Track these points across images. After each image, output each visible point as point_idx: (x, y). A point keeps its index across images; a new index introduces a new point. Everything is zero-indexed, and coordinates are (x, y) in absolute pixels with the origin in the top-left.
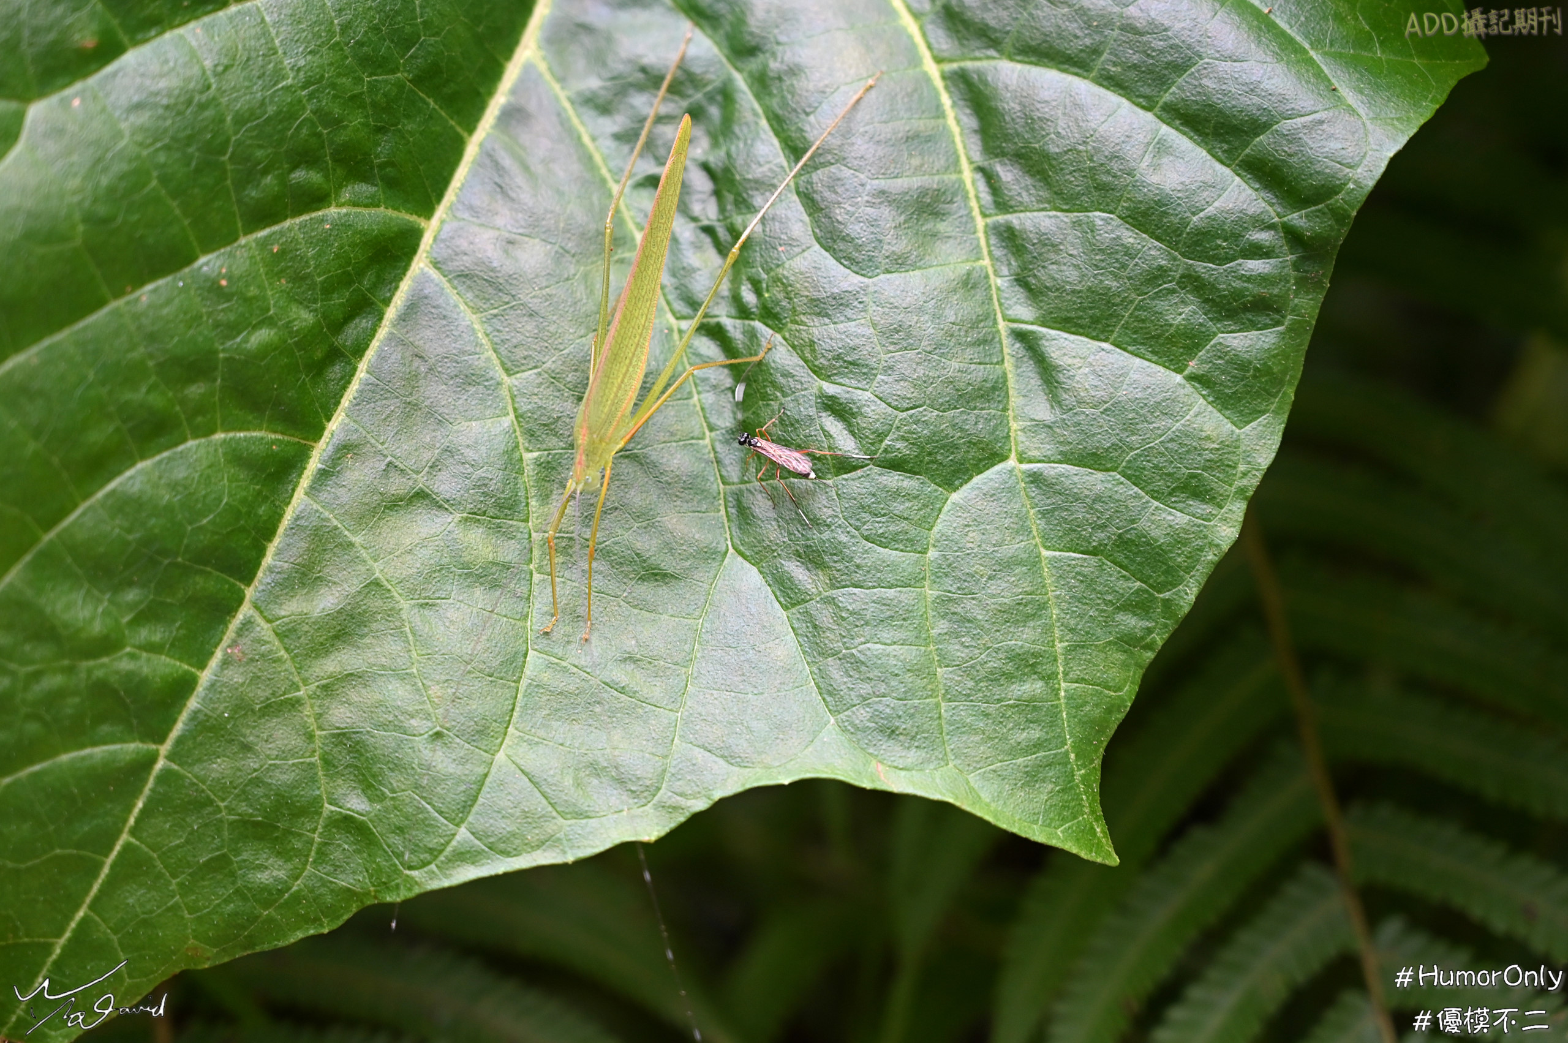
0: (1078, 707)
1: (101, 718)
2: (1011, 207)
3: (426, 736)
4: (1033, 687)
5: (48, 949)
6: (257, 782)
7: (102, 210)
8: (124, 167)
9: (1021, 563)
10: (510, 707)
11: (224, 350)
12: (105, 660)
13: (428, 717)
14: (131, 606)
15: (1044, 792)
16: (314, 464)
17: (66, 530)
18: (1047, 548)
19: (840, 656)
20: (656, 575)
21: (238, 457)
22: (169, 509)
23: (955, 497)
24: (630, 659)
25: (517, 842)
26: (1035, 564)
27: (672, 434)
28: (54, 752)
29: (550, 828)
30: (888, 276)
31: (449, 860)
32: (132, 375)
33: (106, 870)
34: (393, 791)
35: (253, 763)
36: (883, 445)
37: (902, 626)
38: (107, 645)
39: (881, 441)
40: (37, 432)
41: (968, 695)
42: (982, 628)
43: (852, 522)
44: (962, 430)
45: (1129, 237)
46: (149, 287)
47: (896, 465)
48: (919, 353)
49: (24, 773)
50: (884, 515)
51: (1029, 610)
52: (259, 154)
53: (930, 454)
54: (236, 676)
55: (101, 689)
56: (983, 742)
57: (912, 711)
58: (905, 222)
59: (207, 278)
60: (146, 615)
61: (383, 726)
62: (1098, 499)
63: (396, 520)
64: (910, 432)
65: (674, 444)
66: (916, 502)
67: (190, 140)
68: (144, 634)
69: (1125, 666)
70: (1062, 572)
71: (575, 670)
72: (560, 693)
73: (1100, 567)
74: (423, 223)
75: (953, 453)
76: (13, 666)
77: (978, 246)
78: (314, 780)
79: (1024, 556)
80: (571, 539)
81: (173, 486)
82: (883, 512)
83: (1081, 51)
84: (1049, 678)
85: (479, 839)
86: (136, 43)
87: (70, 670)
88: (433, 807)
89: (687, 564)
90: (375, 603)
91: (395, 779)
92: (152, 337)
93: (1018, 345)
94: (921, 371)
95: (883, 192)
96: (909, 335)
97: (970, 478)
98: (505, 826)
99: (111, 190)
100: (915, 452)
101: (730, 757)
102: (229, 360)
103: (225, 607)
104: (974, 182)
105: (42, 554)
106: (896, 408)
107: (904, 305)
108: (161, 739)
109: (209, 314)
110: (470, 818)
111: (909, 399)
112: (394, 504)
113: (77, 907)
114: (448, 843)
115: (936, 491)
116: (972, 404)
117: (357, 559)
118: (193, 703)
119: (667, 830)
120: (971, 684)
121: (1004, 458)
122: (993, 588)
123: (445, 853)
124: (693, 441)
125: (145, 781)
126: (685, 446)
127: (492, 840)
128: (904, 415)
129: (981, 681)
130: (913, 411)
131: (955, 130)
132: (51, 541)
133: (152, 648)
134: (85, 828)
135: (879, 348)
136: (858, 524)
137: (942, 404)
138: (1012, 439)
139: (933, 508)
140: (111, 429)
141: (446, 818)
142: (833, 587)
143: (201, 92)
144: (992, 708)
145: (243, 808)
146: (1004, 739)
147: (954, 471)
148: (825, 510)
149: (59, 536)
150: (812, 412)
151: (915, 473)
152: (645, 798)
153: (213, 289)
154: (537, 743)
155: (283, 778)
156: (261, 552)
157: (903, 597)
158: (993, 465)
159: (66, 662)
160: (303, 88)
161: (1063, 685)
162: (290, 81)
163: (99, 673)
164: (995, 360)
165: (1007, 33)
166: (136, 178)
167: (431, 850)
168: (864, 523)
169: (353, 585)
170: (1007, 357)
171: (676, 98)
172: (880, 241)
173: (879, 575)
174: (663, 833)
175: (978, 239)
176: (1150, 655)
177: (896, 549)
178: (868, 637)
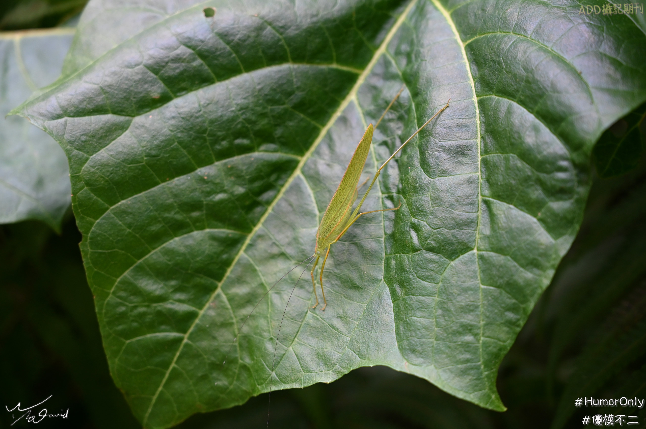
0: (487, 347)
1: (162, 323)
2: (488, 152)
3: (268, 339)
4: (469, 338)
5: (150, 400)
6: (217, 350)
7: (153, 152)
8: (164, 138)
9: (471, 290)
10: (297, 331)
11: (206, 201)
12: (161, 304)
13: (269, 332)
14: (173, 286)
15: (467, 379)
16: (248, 241)
17: (146, 259)
18: (483, 284)
19: (404, 321)
20: (355, 287)
21: (213, 238)
22: (184, 254)
23: (452, 263)
24: (340, 317)
25: (288, 379)
26: (476, 291)
27: (371, 236)
28: (144, 334)
29: (299, 375)
30: (440, 178)
31: (268, 383)
32: (168, 208)
33: (167, 375)
34: (256, 357)
35: (216, 344)
36: (427, 242)
37: (424, 311)
38: (161, 299)
39: (426, 241)
40: (129, 226)
41: (444, 339)
42: (453, 314)
43: (414, 270)
44: (456, 237)
45: (520, 164)
46: (176, 179)
47: (431, 250)
48: (444, 208)
49: (134, 340)
50: (425, 269)
51: (472, 308)
52: (219, 133)
53: (443, 246)
54: (212, 313)
55: (159, 314)
56: (447, 357)
57: (422, 343)
58: (450, 158)
59: (199, 176)
60: (178, 289)
61: (255, 334)
62: (501, 266)
63: (272, 262)
64: (436, 238)
65: (371, 239)
66: (437, 264)
67: (191, 129)
68: (178, 296)
69: (508, 333)
70: (486, 293)
71: (321, 319)
72: (315, 327)
73: (501, 293)
74: (299, 158)
75: (452, 246)
76: (127, 303)
77: (477, 167)
78: (235, 351)
79: (473, 287)
80: (330, 272)
81: (186, 247)
82: (424, 267)
83: (513, 91)
84: (476, 335)
85: (278, 377)
86: (177, 97)
87: (148, 306)
88: (266, 364)
89: (366, 283)
90: (260, 291)
91: (258, 353)
92: (176, 196)
93: (484, 206)
94: (443, 214)
95: (443, 146)
96: (441, 201)
97: (459, 256)
98: (286, 373)
99: (158, 146)
100: (438, 245)
101: (361, 356)
102: (207, 205)
103: (210, 289)
104: (481, 142)
105: (137, 267)
106: (432, 228)
107: (442, 189)
108: (185, 332)
109: (200, 188)
110: (276, 369)
111: (437, 225)
112: (273, 257)
113: (158, 387)
114: (269, 377)
115: (445, 260)
116: (461, 228)
117: (258, 276)
118: (197, 321)
119: (335, 380)
120: (445, 335)
121: (472, 249)
122: (459, 299)
123: (267, 381)
124: (378, 239)
125: (179, 346)
126: (375, 240)
127: (281, 377)
128: (436, 231)
129: (449, 334)
130: (438, 230)
131: (478, 122)
132: (141, 263)
133: (180, 301)
134: (157, 360)
135: (431, 205)
136: (416, 271)
137: (449, 227)
138: (476, 242)
139: (443, 267)
140: (161, 226)
141: (269, 368)
142: (406, 295)
143: (197, 113)
144: (452, 345)
145: (213, 359)
146: (455, 357)
147: (452, 253)
148: (407, 266)
149: (144, 261)
150: (408, 229)
151: (439, 253)
152: (330, 367)
153: (201, 180)
154: (303, 345)
155: (225, 349)
156: (225, 271)
157: (426, 300)
158: (468, 251)
159: (146, 304)
160: (239, 111)
161: (482, 338)
162: (234, 109)
163: (159, 308)
164: (474, 211)
165: (494, 85)
166: (168, 142)
167: (264, 379)
168: (418, 271)
169: (254, 284)
170: (480, 210)
171: (395, 112)
172: (438, 165)
173: (420, 291)
174: (333, 381)
175: (478, 165)
176: (518, 330)
177: (427, 282)
178: (412, 314)
